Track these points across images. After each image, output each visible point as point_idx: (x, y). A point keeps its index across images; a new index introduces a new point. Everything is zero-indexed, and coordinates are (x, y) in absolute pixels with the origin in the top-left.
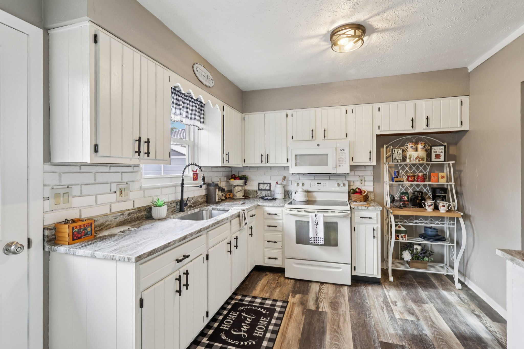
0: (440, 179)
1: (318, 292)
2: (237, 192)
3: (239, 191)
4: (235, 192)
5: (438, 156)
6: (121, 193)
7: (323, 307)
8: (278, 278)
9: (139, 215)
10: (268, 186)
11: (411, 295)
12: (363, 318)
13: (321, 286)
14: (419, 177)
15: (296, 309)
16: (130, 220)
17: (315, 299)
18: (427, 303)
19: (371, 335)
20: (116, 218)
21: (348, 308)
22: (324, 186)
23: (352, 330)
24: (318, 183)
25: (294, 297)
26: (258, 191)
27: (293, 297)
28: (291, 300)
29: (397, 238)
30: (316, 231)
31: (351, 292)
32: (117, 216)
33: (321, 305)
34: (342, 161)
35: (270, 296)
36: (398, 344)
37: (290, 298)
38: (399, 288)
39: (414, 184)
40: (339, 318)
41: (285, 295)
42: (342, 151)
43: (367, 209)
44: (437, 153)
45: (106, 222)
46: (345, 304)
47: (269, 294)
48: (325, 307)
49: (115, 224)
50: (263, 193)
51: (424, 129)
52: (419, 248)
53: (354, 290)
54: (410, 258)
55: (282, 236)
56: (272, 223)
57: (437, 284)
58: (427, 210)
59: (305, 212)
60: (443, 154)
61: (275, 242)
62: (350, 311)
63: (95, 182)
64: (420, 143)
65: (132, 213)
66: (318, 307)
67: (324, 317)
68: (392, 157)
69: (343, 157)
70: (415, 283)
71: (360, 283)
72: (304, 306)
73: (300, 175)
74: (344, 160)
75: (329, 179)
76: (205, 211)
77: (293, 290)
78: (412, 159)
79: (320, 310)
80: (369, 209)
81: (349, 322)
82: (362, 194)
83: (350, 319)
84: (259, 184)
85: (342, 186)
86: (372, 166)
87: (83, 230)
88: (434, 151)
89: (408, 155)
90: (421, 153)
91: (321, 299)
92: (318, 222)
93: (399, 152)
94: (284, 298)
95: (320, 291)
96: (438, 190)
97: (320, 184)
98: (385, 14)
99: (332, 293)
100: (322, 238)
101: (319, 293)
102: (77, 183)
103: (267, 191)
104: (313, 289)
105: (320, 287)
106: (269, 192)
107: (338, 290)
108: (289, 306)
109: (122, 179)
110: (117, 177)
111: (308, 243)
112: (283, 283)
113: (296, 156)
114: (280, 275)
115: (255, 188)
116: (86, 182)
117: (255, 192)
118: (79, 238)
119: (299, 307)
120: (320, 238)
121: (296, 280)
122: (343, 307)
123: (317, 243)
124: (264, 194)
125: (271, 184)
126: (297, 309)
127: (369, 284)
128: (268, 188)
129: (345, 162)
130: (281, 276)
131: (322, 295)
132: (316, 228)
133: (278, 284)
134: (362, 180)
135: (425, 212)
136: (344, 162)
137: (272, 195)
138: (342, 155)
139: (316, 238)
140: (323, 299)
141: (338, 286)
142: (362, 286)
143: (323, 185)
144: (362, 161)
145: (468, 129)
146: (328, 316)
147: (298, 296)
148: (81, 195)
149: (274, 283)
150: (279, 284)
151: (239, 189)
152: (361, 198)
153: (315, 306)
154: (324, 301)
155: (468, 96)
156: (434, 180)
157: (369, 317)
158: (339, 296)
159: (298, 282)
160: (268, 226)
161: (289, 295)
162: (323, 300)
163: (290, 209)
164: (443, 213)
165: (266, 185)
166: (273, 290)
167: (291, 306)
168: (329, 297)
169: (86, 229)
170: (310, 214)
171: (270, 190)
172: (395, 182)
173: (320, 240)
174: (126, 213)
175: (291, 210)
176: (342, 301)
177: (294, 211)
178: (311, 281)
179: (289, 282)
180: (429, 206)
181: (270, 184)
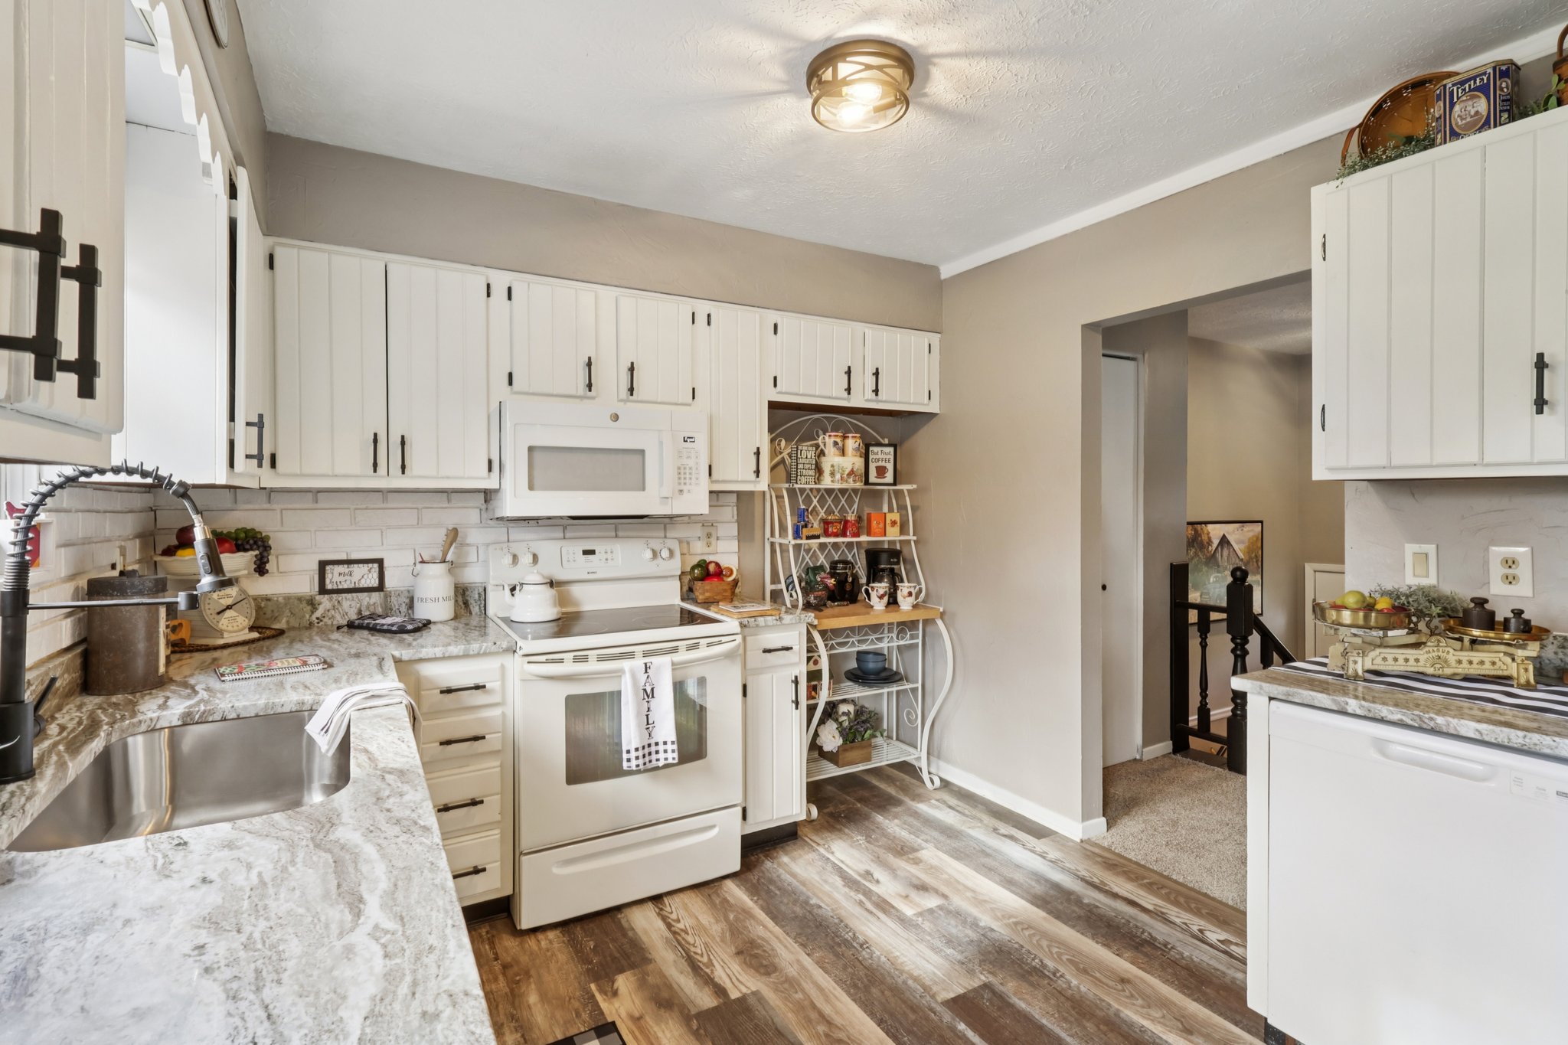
0: (889, 529)
1: (670, 936)
2: (219, 613)
3: (229, 607)
4: (209, 612)
5: (881, 471)
7: (730, 979)
8: (487, 947)
10: (370, 571)
11: (877, 840)
12: (853, 957)
13: (661, 909)
14: (849, 525)
15: (660, 1034)
17: (684, 964)
18: (923, 849)
19: (912, 998)
21: (793, 946)
22: (607, 559)
23: (865, 1012)
24: (586, 552)
25: (615, 993)
26: (318, 598)
27: (609, 994)
28: (614, 1011)
29: (813, 693)
30: (648, 724)
31: (754, 890)
33: (721, 978)
34: (688, 476)
35: (523, 1036)
36: (976, 985)
37: (604, 1005)
38: (840, 830)
39: (843, 543)
40: (803, 991)
41: (576, 1004)
42: (688, 444)
43: (779, 623)
44: (880, 464)
46: (777, 938)
47: (511, 1032)
48: (737, 979)
50: (346, 604)
51: (867, 400)
52: (851, 708)
53: (755, 881)
54: (840, 741)
55: (502, 771)
56: (459, 724)
57: (891, 790)
58: (872, 607)
59: (601, 658)
60: (890, 467)
61: (474, 803)
62: (808, 955)
64: (850, 435)
66: (720, 991)
67: (763, 1012)
68: (797, 469)
69: (691, 463)
70: (854, 804)
71: (752, 855)
72: (676, 1009)
73: (511, 524)
74: (693, 471)
75: (614, 534)
76: (140, 739)
77: (588, 970)
78: (838, 476)
79: (734, 995)
80: (783, 622)
81: (835, 989)
82: (725, 579)
83: (830, 980)
84: (323, 565)
85: (664, 556)
86: (735, 495)
88: (875, 457)
89: (829, 466)
90: (852, 461)
91: (702, 955)
92: (652, 689)
93: (809, 457)
94: (585, 1016)
95: (673, 929)
96: (884, 557)
97: (592, 552)
98: (983, 63)
99: (712, 920)
100: (669, 743)
101: (679, 938)
103: (366, 594)
104: (646, 932)
105: (659, 914)
106: (376, 597)
107: (717, 902)
108: (630, 1036)
111: (617, 772)
112: (527, 958)
113: (531, 449)
114: (487, 933)
115: (304, 584)
117: (304, 602)
119: (667, 1023)
120: (661, 744)
121: (564, 925)
122: (779, 951)
123: (654, 764)
124: (350, 607)
125: (386, 564)
126: (668, 1035)
127: (775, 849)
128: (374, 582)
129: (697, 479)
130: (495, 932)
131: (690, 939)
132: (649, 710)
133: (510, 972)
134: (709, 536)
135: (868, 613)
136: (693, 481)
137: (391, 609)
138: (688, 457)
139: (649, 745)
140: (708, 955)
141: (706, 890)
142: (763, 862)
143: (605, 556)
144: (735, 478)
145: (938, 412)
146: (771, 1003)
147: (624, 982)
149: (491, 977)
150: (516, 969)
151: (228, 596)
152: (725, 591)
153: (707, 989)
154: (718, 958)
155: (939, 335)
156: (877, 531)
157: (861, 946)
158: (737, 919)
159: (578, 930)
160: (442, 744)
161: (593, 996)
162: (712, 957)
163: (543, 658)
164: (907, 612)
165: (359, 570)
166: (513, 1004)
167: (637, 1033)
168: (718, 939)
170: (626, 665)
171: (380, 588)
172: (804, 537)
173: (661, 752)
175: (547, 662)
176: (760, 931)
177: (561, 661)
178: (618, 908)
179: (543, 943)
180: (881, 597)
181: (380, 562)
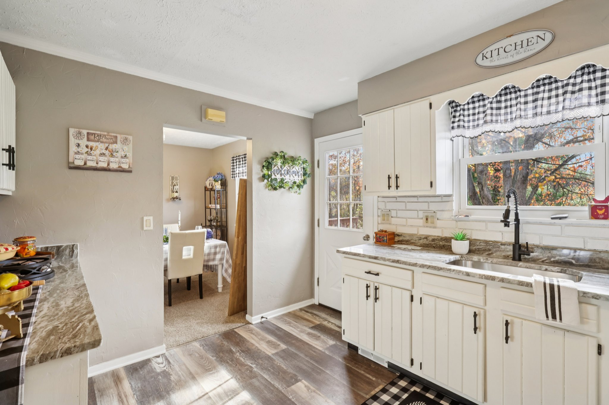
6: (427, 219)
9: (445, 244)
16: (434, 245)
20: (420, 240)
32: (421, 238)
45: (411, 240)
49: (419, 244)
63: (406, 209)
65: (436, 240)
87: (382, 238)
102: (395, 208)
109: (429, 208)
110: (425, 206)
116: (401, 209)
118: (380, 242)
148: (397, 217)
169: (383, 237)
174: (430, 239)
